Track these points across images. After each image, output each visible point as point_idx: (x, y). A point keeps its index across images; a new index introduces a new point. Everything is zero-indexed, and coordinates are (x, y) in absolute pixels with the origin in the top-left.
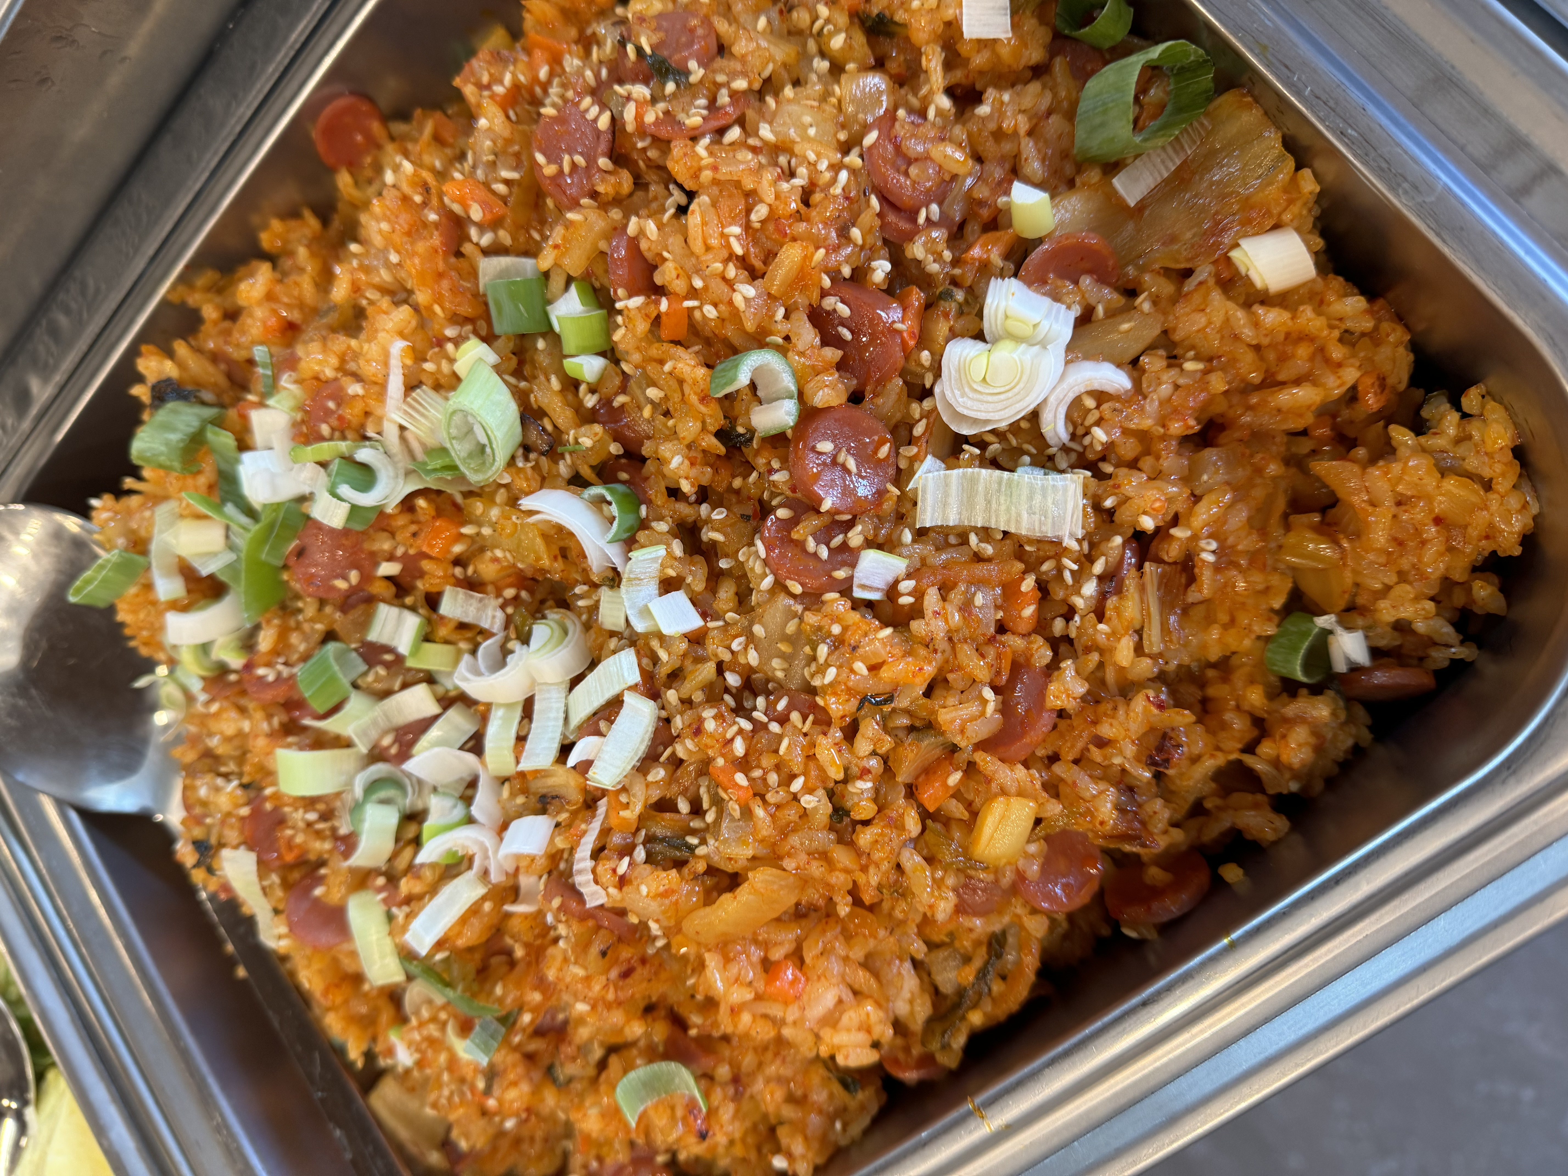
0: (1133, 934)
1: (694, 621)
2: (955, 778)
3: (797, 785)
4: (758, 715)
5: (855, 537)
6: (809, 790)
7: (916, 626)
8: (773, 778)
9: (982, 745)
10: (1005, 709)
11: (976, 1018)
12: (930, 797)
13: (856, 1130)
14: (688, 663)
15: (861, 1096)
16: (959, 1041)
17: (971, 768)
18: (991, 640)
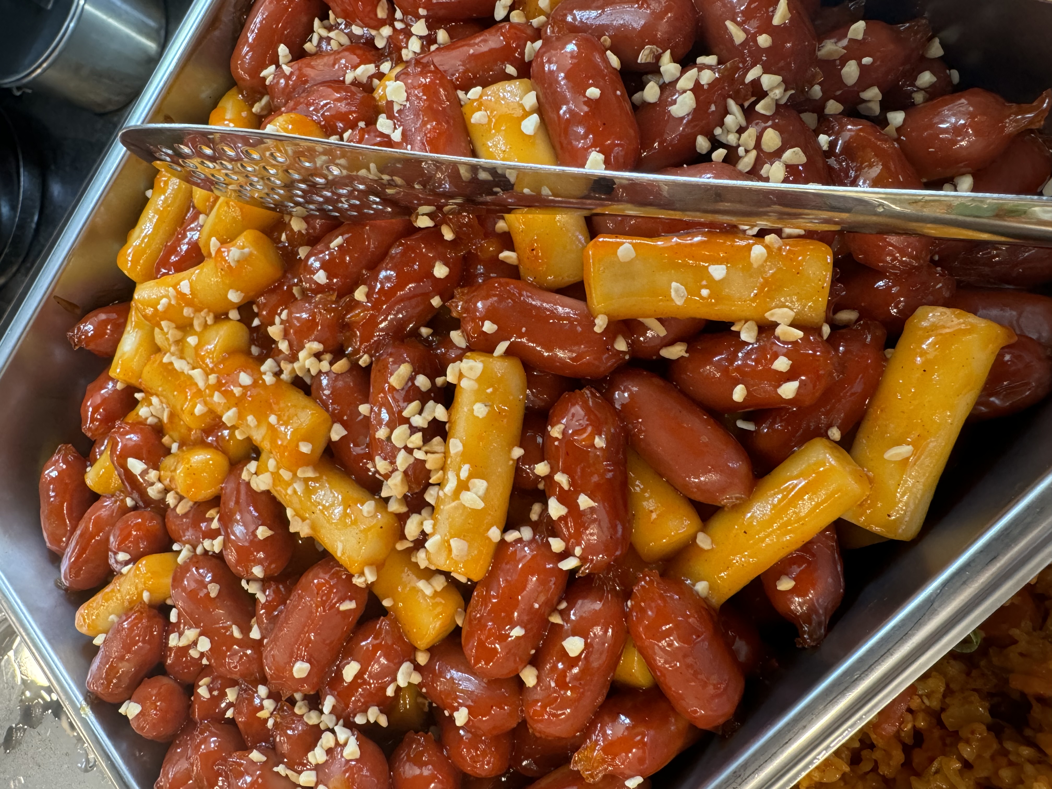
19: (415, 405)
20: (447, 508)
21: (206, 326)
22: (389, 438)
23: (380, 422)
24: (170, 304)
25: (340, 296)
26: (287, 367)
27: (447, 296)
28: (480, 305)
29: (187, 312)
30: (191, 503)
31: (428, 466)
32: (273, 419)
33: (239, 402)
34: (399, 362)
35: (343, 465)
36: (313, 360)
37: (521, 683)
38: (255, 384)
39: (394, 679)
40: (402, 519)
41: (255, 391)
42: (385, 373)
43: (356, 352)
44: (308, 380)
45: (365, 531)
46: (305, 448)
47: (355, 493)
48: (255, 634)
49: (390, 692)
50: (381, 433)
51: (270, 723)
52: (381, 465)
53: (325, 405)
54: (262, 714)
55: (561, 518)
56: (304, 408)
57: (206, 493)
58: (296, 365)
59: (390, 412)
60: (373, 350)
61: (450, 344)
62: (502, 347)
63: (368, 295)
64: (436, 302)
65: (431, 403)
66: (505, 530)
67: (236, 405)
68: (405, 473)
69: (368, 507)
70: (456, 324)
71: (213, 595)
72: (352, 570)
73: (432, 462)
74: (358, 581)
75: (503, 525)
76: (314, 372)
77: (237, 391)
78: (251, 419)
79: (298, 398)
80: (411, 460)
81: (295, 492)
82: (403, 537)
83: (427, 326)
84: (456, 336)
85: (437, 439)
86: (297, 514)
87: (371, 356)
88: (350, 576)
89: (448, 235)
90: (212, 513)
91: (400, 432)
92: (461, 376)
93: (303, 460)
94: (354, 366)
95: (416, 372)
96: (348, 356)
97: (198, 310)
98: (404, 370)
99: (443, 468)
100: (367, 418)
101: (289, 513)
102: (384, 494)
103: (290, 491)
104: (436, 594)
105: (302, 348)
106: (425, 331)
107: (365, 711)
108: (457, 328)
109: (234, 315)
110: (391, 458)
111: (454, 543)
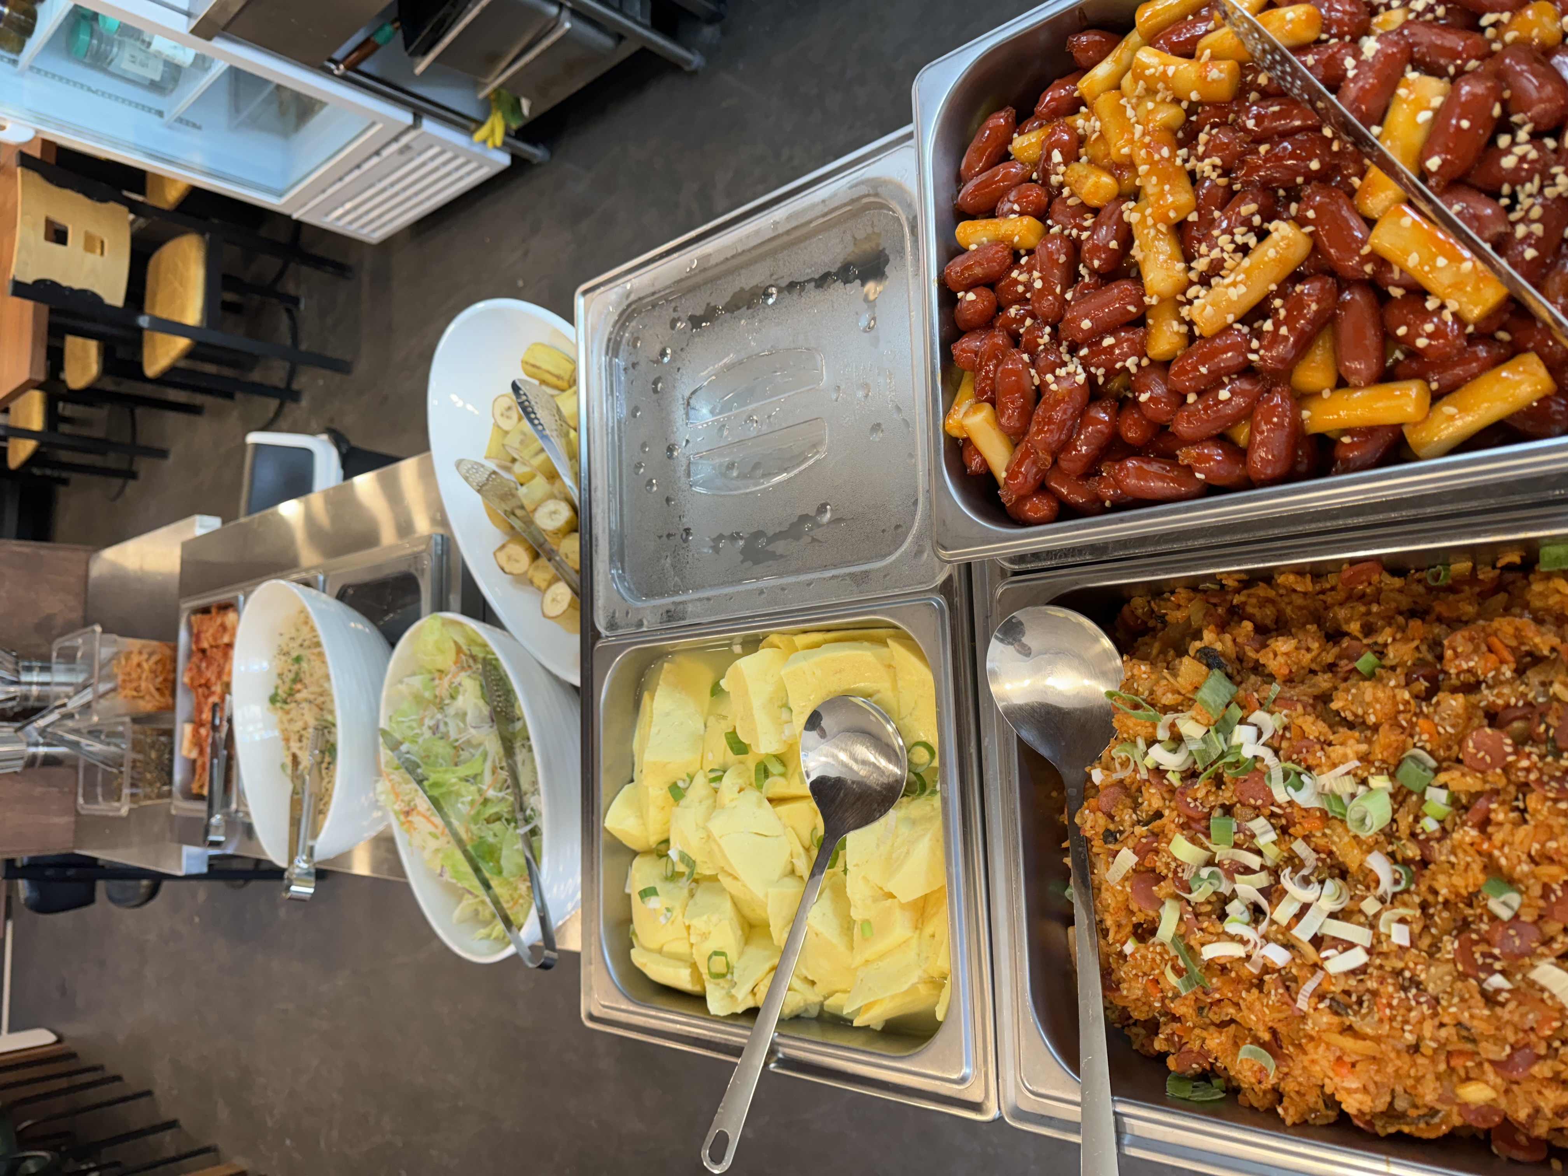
0: (1495, 1151)
1: (1406, 943)
2: (1470, 1064)
3: (1407, 1027)
4: (1410, 995)
5: (1498, 966)
6: (1411, 1032)
7: (1498, 1010)
8: (1399, 1018)
9: (1492, 1062)
10: (1510, 1056)
11: (1406, 1129)
12: (1455, 1062)
13: (1319, 1122)
14: (1393, 954)
15: (1330, 1113)
16: (1392, 1130)
17: (1480, 1065)
18: (1525, 1031)
19: (1243, 229)
20: (1217, 290)
21: (1163, 101)
22: (1217, 238)
23: (1220, 226)
24: (1154, 74)
25: (1252, 142)
26: (1193, 161)
27: (1307, 182)
28: (1318, 198)
29: (1160, 86)
30: (1079, 201)
31: (1226, 265)
32: (1167, 187)
33: (1152, 163)
34: (1254, 201)
35: (1182, 236)
36: (1210, 168)
37: (1185, 398)
38: (1168, 160)
39: (1125, 361)
40: (1191, 283)
41: (1166, 164)
42: (1243, 201)
43: (1237, 178)
44: (1198, 176)
45: (1169, 276)
46: (1172, 214)
47: (1178, 254)
48: (1069, 296)
49: (1118, 365)
50: (1216, 233)
51: (1042, 347)
52: (1203, 249)
53: (1197, 197)
54: (1040, 341)
55: (1268, 332)
56: (1187, 192)
57: (1095, 202)
58: (1199, 164)
59: (1229, 225)
60: (1245, 184)
61: (1287, 207)
62: (1310, 229)
63: (1267, 152)
64: (1300, 180)
65: (1252, 234)
66: (1238, 321)
67: (1150, 164)
68: (1212, 260)
69: (1181, 266)
70: (1298, 200)
71: (1061, 261)
72: (1148, 292)
73: (1229, 264)
74: (1146, 299)
75: (1238, 318)
76: (1205, 175)
77: (1157, 157)
78: (1154, 180)
79: (1186, 183)
80: (1219, 256)
81: (1148, 233)
82: (1184, 294)
83: (1285, 190)
84: (1294, 207)
85: (1240, 255)
86: (1140, 246)
87: (1243, 187)
88: (1144, 295)
89: (1335, 147)
90: (1089, 215)
91: (1227, 238)
92: (1276, 230)
93: (1165, 219)
94: (1229, 186)
95: (1259, 212)
96: (1230, 178)
97: (1167, 89)
98: (1253, 207)
99: (1232, 271)
100: (1214, 220)
101: (1137, 243)
102: (1193, 265)
103: (1146, 232)
104: (1178, 333)
105: (1210, 157)
106: (1281, 192)
107: (1097, 368)
108: (1297, 202)
109: (1185, 105)
110: (1211, 248)
111: (1209, 309)
